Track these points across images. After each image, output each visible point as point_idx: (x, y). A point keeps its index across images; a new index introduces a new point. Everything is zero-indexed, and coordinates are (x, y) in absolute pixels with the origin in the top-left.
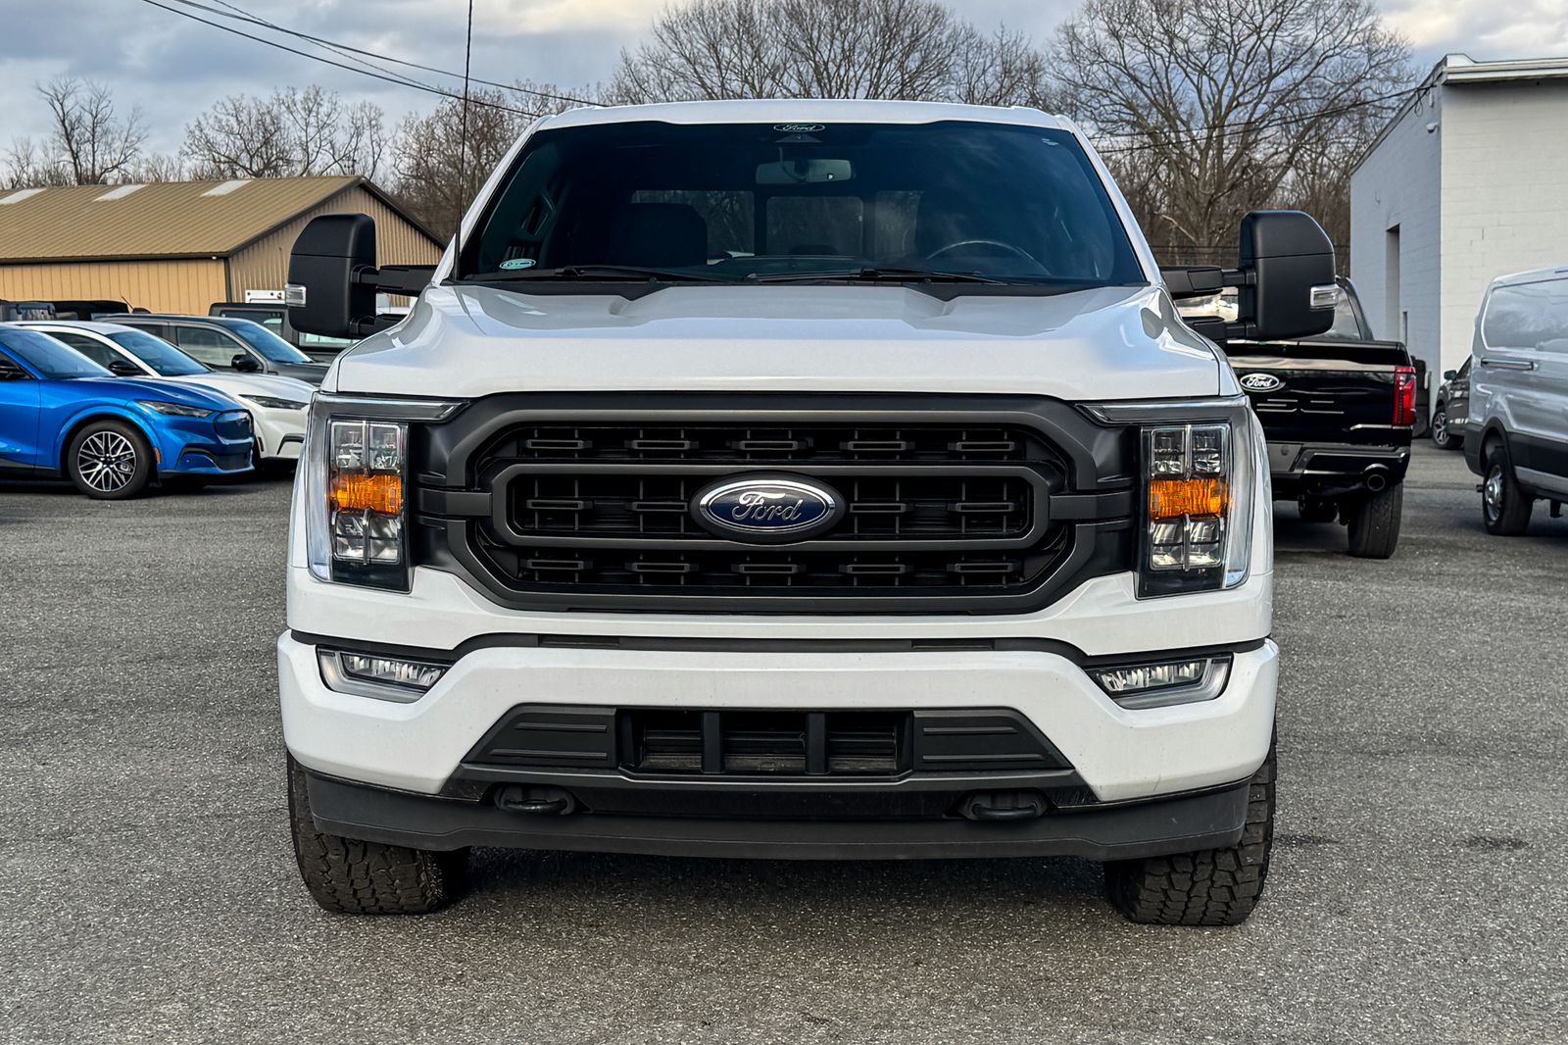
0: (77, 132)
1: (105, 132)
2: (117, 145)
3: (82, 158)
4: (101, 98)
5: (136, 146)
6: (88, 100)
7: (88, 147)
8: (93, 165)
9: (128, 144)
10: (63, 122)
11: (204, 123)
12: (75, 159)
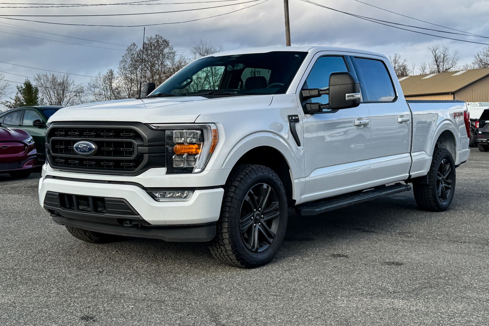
0: (439, 60)
1: (447, 59)
2: (450, 62)
3: (440, 67)
4: (446, 49)
5: (456, 62)
6: (442, 50)
7: (442, 63)
8: (443, 69)
9: (453, 62)
10: (435, 57)
11: (480, 54)
12: (438, 67)
